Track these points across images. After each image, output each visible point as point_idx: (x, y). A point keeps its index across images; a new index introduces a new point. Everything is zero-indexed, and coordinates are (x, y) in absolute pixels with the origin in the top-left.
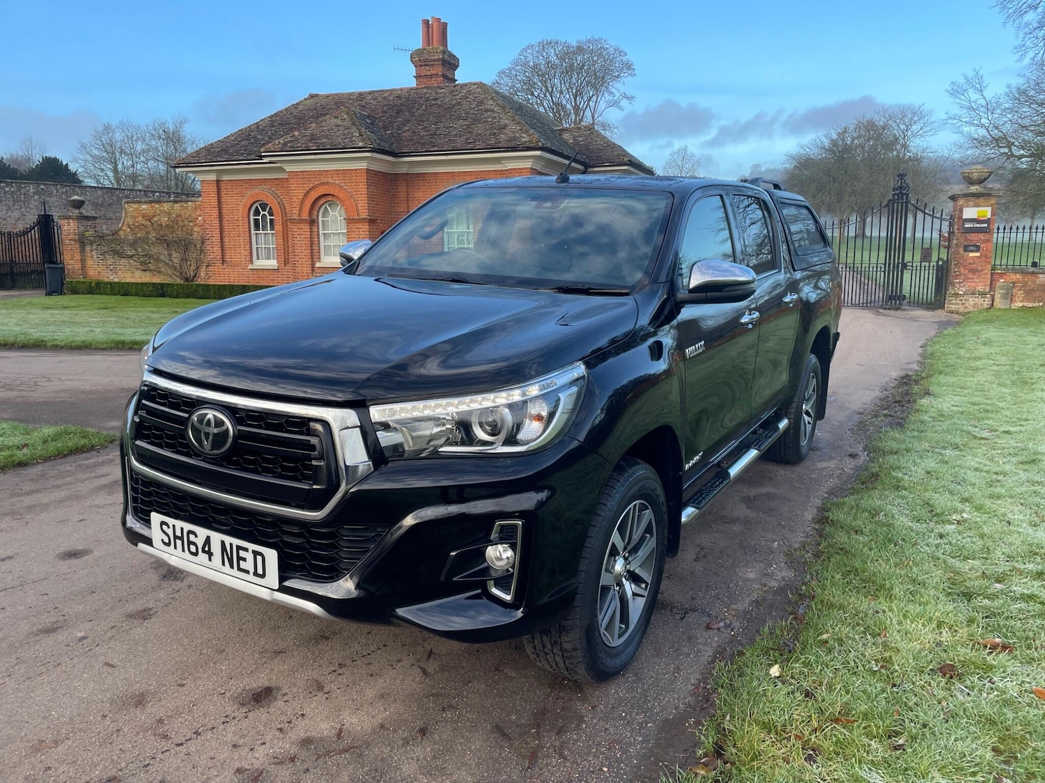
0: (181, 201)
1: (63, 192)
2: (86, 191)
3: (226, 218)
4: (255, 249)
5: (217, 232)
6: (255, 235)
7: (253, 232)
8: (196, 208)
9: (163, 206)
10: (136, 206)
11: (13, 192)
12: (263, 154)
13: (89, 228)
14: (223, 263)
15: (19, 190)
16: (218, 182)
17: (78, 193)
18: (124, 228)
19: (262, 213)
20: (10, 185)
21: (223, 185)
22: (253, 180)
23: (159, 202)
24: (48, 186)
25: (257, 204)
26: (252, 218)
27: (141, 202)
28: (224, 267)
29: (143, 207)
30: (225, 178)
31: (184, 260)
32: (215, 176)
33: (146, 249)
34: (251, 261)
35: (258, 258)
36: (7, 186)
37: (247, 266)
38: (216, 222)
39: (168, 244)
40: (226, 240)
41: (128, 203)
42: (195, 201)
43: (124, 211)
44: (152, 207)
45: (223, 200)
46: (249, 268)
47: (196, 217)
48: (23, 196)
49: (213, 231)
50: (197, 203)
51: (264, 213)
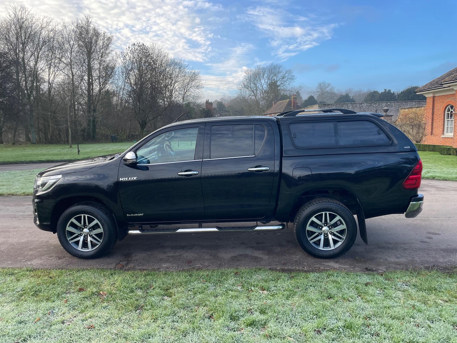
0: (419, 107)
1: (397, 105)
2: (408, 104)
3: (435, 113)
4: (446, 128)
5: (431, 120)
6: (447, 121)
7: (446, 119)
8: (425, 110)
9: (413, 110)
10: (403, 110)
11: (376, 106)
12: (443, 83)
13: (388, 120)
14: (431, 135)
15: (379, 106)
16: (434, 97)
17: (404, 104)
18: (399, 119)
19: (451, 110)
20: (376, 104)
21: (436, 98)
22: (448, 95)
23: (411, 108)
24: (391, 103)
25: (449, 106)
26: (446, 113)
27: (405, 109)
28: (431, 136)
29: (406, 110)
30: (437, 95)
31: (418, 133)
32: (432, 95)
33: (405, 128)
34: (443, 134)
35: (447, 132)
36: (374, 104)
37: (441, 136)
38: (431, 116)
39: (413, 126)
40: (434, 124)
41: (401, 109)
42: (425, 107)
43: (399, 113)
44: (409, 110)
45: (435, 105)
46: (441, 137)
47: (424, 114)
48: (380, 108)
49: (429, 120)
50: (426, 107)
51: (452, 110)
